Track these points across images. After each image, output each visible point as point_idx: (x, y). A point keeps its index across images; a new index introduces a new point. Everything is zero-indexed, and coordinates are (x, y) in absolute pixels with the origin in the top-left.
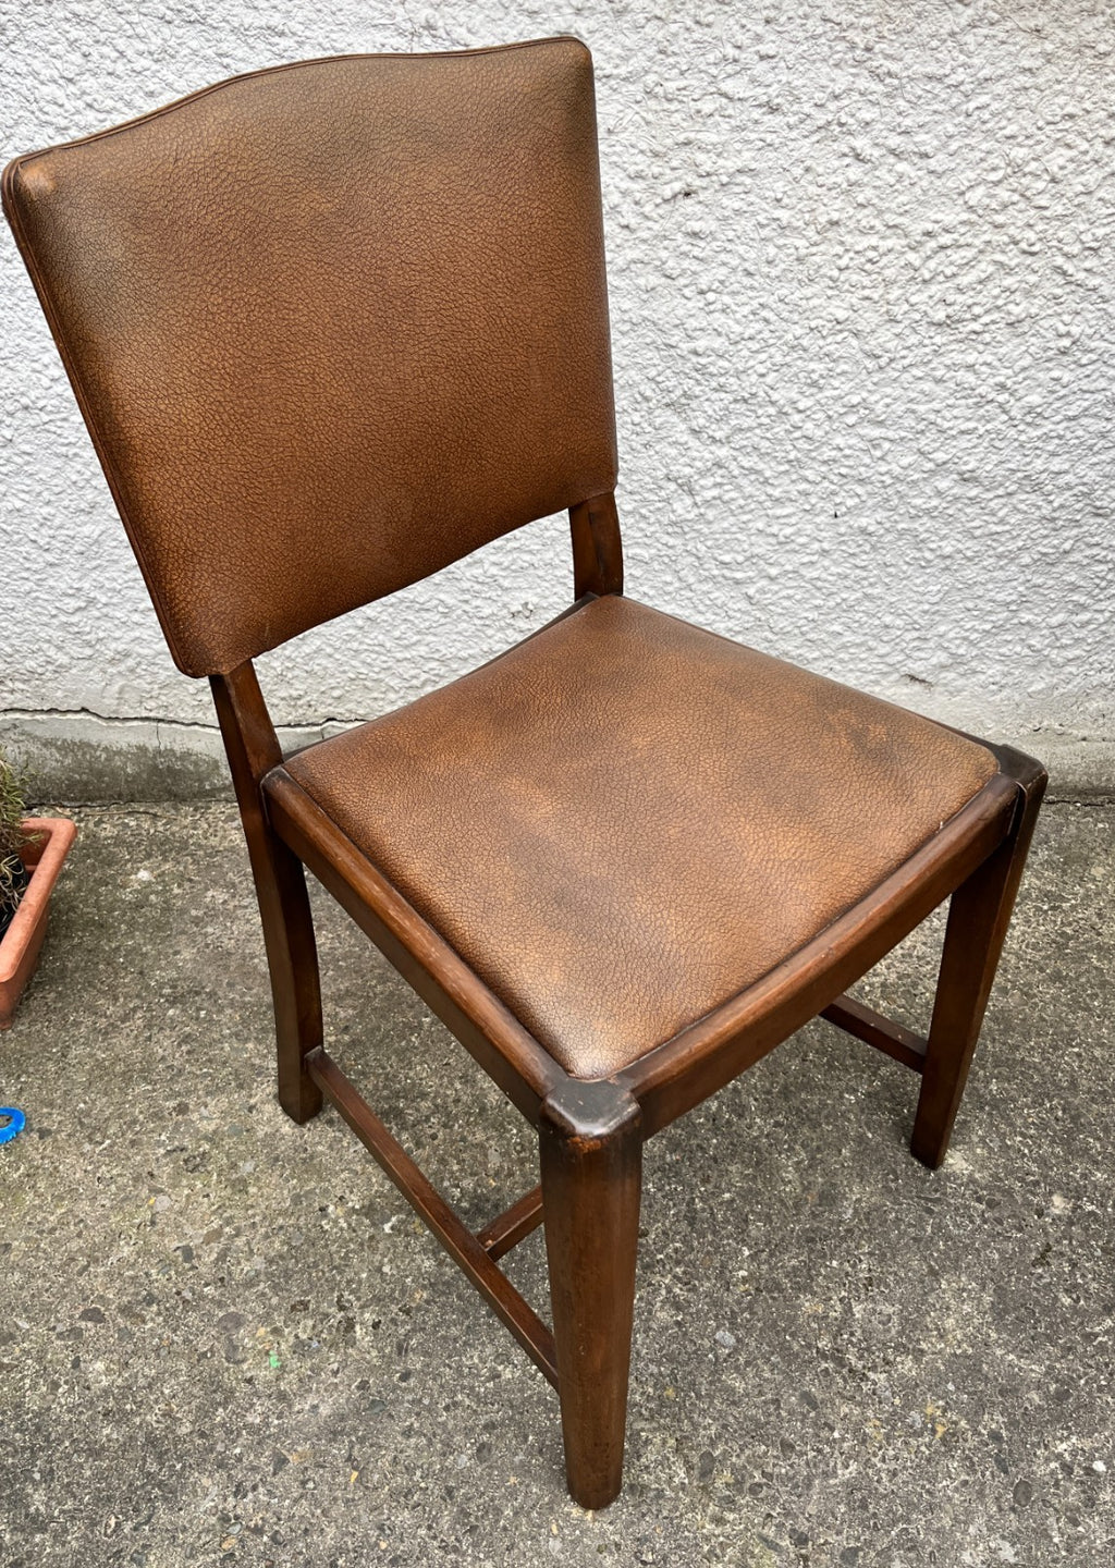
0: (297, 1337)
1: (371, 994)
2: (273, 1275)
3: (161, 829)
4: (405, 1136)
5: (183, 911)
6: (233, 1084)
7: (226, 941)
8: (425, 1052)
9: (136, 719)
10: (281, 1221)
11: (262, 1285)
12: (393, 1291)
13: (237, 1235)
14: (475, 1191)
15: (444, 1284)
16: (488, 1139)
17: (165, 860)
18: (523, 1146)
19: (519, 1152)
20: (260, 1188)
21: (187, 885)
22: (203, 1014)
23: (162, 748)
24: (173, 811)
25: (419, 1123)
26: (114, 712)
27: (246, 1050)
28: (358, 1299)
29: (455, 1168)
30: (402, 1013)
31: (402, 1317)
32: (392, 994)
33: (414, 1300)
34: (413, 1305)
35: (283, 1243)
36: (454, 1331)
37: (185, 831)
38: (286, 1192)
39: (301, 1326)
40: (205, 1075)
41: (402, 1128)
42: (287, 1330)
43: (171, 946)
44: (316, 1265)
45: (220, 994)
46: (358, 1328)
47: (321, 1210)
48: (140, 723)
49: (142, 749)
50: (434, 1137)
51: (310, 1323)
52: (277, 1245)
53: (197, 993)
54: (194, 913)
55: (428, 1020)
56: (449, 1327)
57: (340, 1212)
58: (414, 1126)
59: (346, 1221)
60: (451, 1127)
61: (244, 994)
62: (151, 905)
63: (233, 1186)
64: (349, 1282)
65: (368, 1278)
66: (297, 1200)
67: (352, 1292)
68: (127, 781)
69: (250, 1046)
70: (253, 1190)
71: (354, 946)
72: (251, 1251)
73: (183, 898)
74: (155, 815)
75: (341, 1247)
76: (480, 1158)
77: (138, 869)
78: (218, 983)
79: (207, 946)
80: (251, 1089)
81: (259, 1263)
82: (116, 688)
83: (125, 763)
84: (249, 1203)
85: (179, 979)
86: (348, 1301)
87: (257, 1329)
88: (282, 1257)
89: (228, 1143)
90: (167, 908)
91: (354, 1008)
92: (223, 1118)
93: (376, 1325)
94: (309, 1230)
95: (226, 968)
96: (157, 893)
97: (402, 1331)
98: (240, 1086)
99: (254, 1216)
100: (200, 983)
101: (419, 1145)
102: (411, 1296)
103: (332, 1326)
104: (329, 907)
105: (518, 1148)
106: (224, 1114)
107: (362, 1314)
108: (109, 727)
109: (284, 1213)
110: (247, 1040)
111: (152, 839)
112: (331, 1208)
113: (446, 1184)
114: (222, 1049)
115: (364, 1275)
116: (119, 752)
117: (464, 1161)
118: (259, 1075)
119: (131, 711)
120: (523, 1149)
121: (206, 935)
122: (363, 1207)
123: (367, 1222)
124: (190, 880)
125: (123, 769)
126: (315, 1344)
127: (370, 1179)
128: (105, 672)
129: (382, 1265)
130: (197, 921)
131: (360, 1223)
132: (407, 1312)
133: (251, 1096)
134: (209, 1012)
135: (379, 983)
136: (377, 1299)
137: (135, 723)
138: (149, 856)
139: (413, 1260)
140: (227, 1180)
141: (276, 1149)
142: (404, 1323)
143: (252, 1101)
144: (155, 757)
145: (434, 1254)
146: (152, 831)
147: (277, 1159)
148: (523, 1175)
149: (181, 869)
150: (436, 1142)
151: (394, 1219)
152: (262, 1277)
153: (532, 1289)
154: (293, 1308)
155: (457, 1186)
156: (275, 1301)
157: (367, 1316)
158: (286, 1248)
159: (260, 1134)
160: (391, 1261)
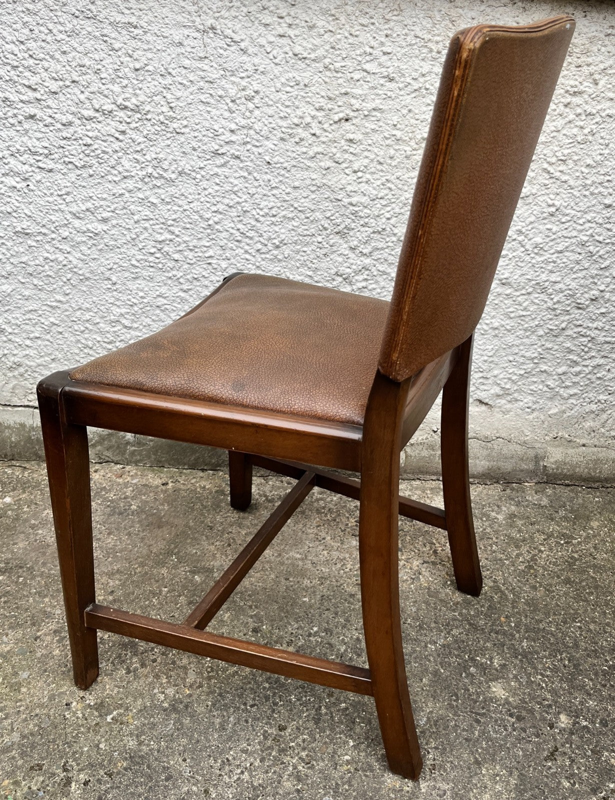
0: (30, 788)
1: (133, 573)
2: (23, 745)
3: (26, 475)
4: (135, 660)
5: (26, 520)
6: (29, 623)
7: (48, 538)
8: (160, 609)
9: (21, 406)
10: (38, 711)
11: (14, 752)
12: (103, 760)
13: (5, 719)
14: (174, 696)
15: (140, 757)
16: (190, 663)
17: (24, 492)
18: (212, 668)
19: (209, 672)
20: (29, 689)
21: (33, 507)
22: (21, 579)
23: (35, 426)
24: (37, 467)
25: (146, 651)
26: (8, 401)
27: (43, 602)
28: (78, 765)
29: (164, 681)
30: (151, 585)
31: (106, 778)
32: (146, 573)
33: (116, 768)
34: (115, 771)
35: (35, 725)
36: (140, 790)
37: (41, 477)
38: (46, 692)
39: (34, 781)
40: (12, 617)
41: (134, 654)
42: (24, 783)
43: (13, 540)
44: (54, 741)
45: (36, 568)
46: (73, 784)
47: (66, 705)
48: (23, 409)
49: (23, 425)
50: (154, 661)
51: (41, 779)
52: (31, 726)
53: (21, 567)
54: (33, 522)
55: (166, 589)
56: (136, 787)
57: (79, 706)
58: (142, 653)
59: (82, 713)
60: (167, 655)
61: (51, 569)
62: (7, 517)
63: (11, 687)
64: (74, 753)
65: (88, 751)
66: (52, 698)
67: (75, 760)
68: (11, 447)
69: (47, 600)
70: (24, 690)
71: (129, 545)
72: (12, 729)
73: (29, 513)
74: (25, 468)
75: (74, 729)
76: (182, 675)
77: (5, 497)
78: (36, 562)
79: (36, 540)
80: (40, 626)
81: (16, 738)
82: (11, 385)
83: (11, 435)
84: (19, 698)
85: (12, 558)
86: (71, 766)
87: (3, 780)
88: (32, 734)
89: (15, 659)
90: (17, 518)
91: (120, 580)
92: (16, 644)
93: (86, 783)
94: (55, 718)
95: (44, 554)
96: (12, 510)
97: (103, 788)
98: (33, 624)
99: (20, 706)
100: (25, 561)
101: (143, 665)
102: (115, 764)
103: (56, 782)
104: (119, 522)
105: (209, 670)
106: (18, 641)
107: (78, 775)
108: (4, 410)
109: (41, 706)
110: (46, 596)
111: (18, 480)
112: (74, 704)
113: (156, 691)
114: (28, 601)
115: (86, 749)
116: (9, 427)
117: (171, 676)
118: (47, 618)
119: (19, 401)
120: (212, 671)
121: (37, 534)
122: (96, 704)
123: (96, 714)
124: (36, 504)
125: (10, 438)
126: (41, 794)
127: (105, 686)
128: (5, 376)
129: (100, 742)
130: (33, 527)
131: (92, 714)
132: (110, 775)
133: (38, 631)
134: (25, 579)
135: (139, 566)
136: (91, 765)
137: (20, 409)
138: (14, 490)
139: (122, 741)
140: (8, 683)
141: (47, 664)
142: (106, 782)
143: (39, 634)
144: (30, 431)
145: (137, 736)
146: (20, 476)
147: (45, 671)
148: (209, 687)
149: (32, 497)
150: (155, 664)
151: (115, 713)
152: (15, 747)
153: (200, 762)
154: (32, 768)
155: (163, 693)
156: (20, 762)
157: (81, 776)
158: (37, 728)
159: (39, 655)
160: (106, 741)
